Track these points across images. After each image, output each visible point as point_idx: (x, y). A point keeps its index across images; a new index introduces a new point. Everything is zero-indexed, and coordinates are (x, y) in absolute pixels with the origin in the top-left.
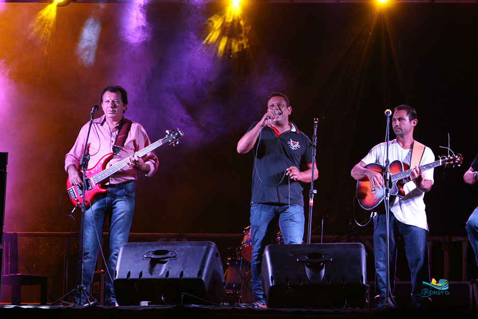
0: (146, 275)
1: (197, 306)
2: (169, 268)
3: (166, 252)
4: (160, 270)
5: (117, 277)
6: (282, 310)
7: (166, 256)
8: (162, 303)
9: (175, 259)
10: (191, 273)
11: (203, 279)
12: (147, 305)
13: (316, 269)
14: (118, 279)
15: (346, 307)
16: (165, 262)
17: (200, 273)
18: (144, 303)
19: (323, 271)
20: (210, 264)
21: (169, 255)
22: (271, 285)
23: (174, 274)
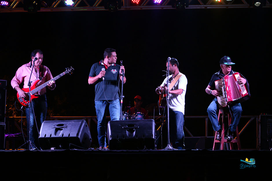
0: (53, 136)
1: (76, 150)
2: (64, 132)
3: (63, 125)
4: (60, 133)
5: (40, 137)
6: (115, 150)
7: (62, 127)
8: (60, 148)
9: (67, 128)
10: (73, 134)
11: (79, 137)
12: (53, 149)
13: (131, 131)
14: (40, 138)
15: (146, 149)
16: (62, 130)
17: (78, 134)
18: (52, 149)
19: (134, 133)
20: (83, 130)
21: (64, 126)
22: (110, 139)
23: (66, 135)
